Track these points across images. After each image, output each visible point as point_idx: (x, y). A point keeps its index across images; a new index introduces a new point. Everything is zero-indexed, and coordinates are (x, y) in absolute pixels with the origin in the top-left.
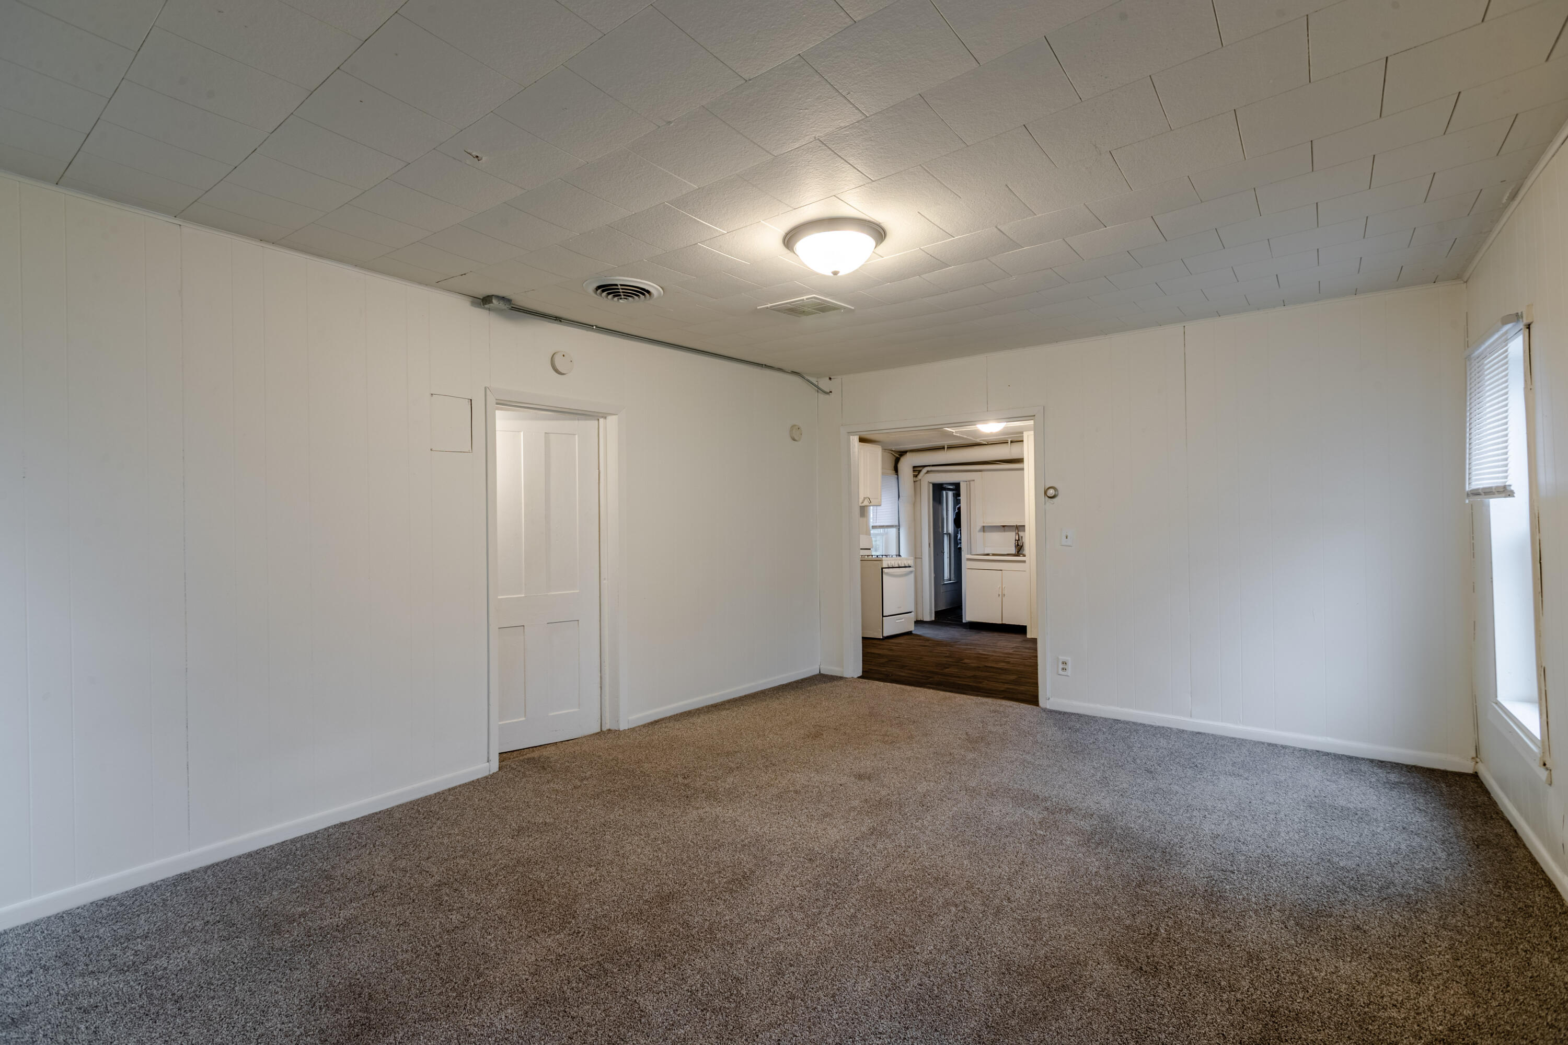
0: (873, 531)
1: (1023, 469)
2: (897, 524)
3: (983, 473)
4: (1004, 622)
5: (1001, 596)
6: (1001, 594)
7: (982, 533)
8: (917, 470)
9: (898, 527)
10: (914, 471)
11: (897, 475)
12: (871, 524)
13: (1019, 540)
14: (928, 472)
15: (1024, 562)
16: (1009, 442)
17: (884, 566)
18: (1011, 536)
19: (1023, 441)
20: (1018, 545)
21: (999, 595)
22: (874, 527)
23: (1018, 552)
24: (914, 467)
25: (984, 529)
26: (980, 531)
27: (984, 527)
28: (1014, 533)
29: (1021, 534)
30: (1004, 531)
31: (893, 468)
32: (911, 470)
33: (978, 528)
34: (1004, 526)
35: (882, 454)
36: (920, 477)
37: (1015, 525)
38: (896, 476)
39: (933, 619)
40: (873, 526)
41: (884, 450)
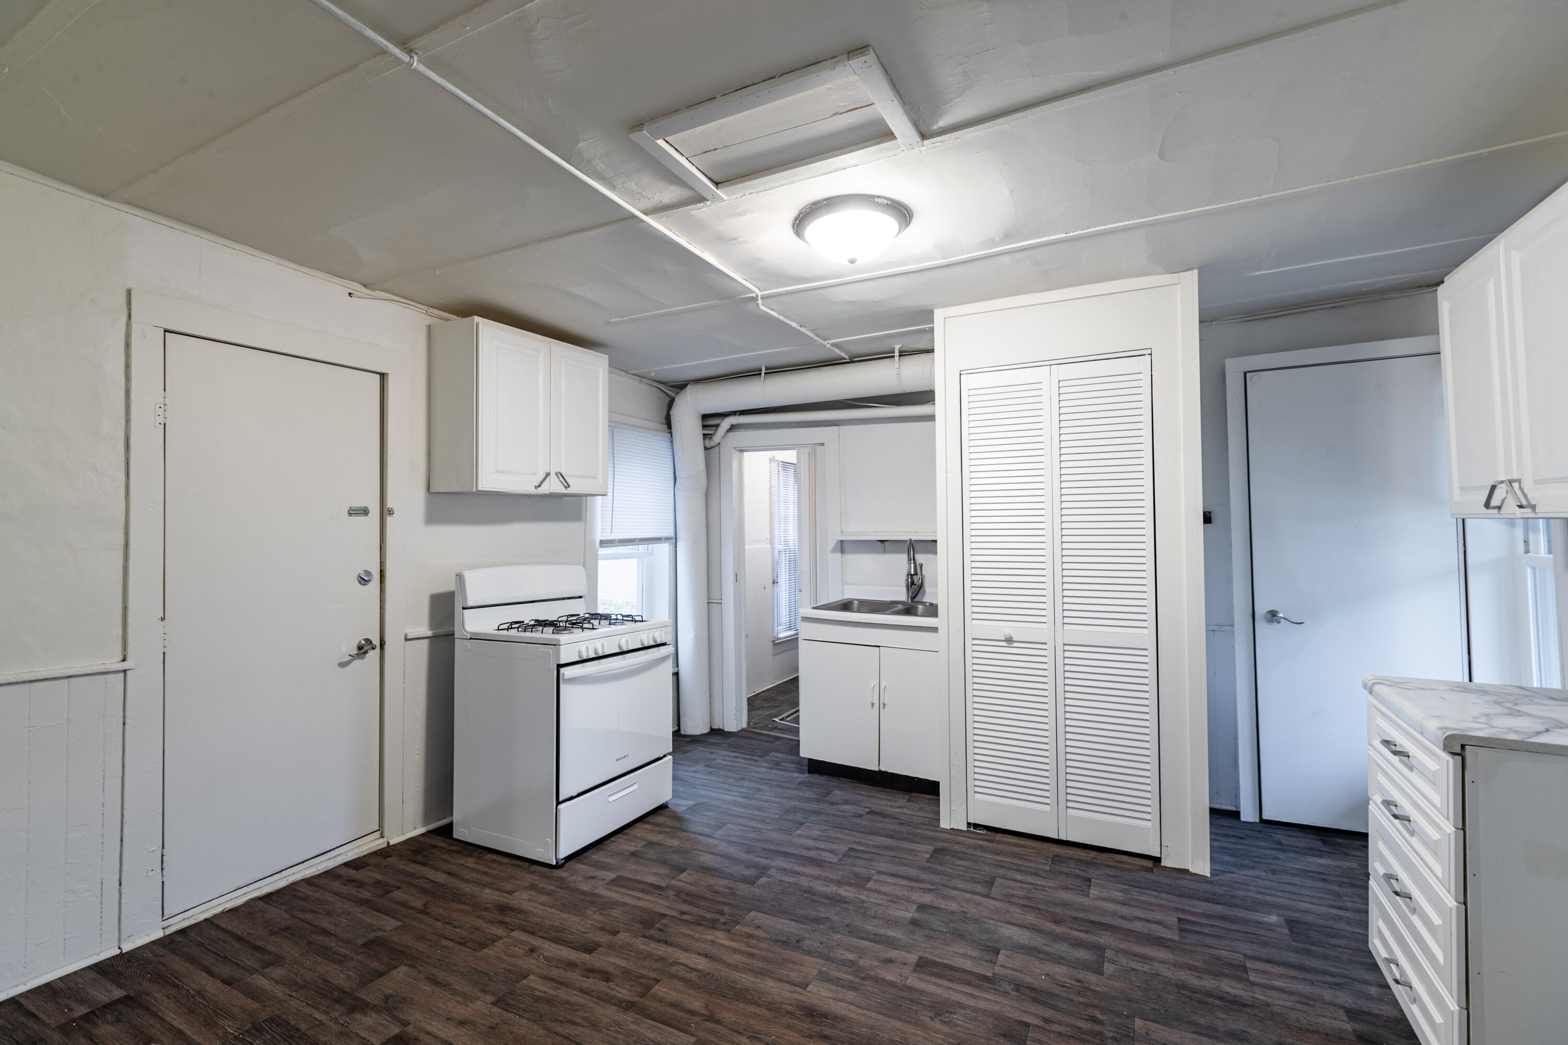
0: (602, 552)
1: (931, 418)
2: (672, 535)
3: (843, 428)
4: (883, 769)
5: (876, 706)
6: (876, 701)
7: (840, 554)
8: (709, 421)
9: (674, 540)
10: (704, 427)
11: (671, 433)
12: (599, 537)
13: (916, 574)
14: (732, 428)
15: (935, 630)
16: (897, 354)
17: (563, 661)
18: (899, 563)
19: (931, 351)
20: (913, 583)
21: (873, 704)
22: (604, 543)
23: (913, 598)
24: (705, 417)
25: (843, 547)
26: (833, 551)
27: (842, 541)
28: (904, 557)
29: (920, 558)
30: (884, 551)
31: (664, 421)
32: (698, 423)
33: (832, 544)
34: (882, 541)
35: (610, 381)
36: (717, 438)
37: (907, 538)
38: (669, 435)
39: (744, 725)
40: (601, 541)
41: (615, 365)
